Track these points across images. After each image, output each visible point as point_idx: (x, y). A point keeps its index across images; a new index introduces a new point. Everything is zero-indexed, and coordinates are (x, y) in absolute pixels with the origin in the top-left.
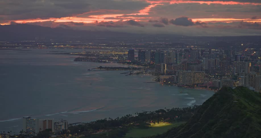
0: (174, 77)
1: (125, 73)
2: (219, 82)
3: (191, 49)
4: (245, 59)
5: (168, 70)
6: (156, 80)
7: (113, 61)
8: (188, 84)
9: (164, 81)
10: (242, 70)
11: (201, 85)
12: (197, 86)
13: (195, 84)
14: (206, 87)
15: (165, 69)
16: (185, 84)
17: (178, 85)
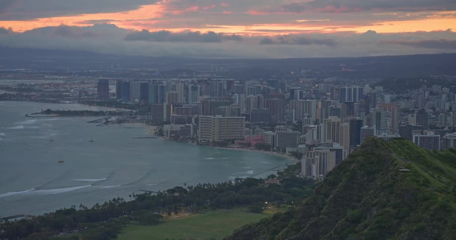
0: (189, 127)
1: (96, 121)
2: (273, 136)
5: (176, 115)
6: (156, 133)
7: (69, 100)
8: (216, 140)
9: (171, 134)
10: (306, 115)
11: (240, 141)
12: (233, 142)
13: (229, 140)
14: (248, 145)
15: (170, 113)
16: (211, 140)
17: (198, 141)
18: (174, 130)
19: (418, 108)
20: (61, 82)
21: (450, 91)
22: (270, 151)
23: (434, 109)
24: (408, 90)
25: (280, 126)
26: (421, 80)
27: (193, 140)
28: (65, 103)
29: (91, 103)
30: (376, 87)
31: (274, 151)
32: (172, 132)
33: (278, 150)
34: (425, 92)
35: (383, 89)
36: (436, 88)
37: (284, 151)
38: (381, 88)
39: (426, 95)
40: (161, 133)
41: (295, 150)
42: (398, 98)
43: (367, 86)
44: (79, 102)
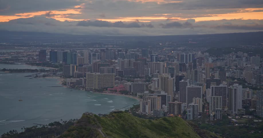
0: (82, 80)
1: (30, 76)
2: (130, 86)
3: (107, 49)
4: (162, 59)
5: (77, 72)
6: (63, 83)
7: (21, 62)
8: (97, 88)
9: (70, 84)
10: (157, 71)
11: (111, 89)
12: (107, 89)
13: (104, 88)
14: (116, 91)
15: (74, 71)
16: (93, 88)
17: (86, 89)
18: (73, 81)
19: (227, 66)
20: (22, 51)
21: (248, 55)
22: (128, 95)
23: (236, 66)
24: (224, 55)
25: (137, 79)
26: (232, 49)
27: (83, 87)
28: (18, 64)
29: (33, 64)
30: (205, 53)
31: (130, 95)
32: (71, 83)
33: (133, 94)
34: (233, 56)
35: (209, 54)
36: (240, 53)
37: (136, 95)
38: (207, 54)
39: (234, 58)
40: (65, 84)
41: (142, 94)
42: (217, 60)
43: (200, 52)
44: (26, 64)
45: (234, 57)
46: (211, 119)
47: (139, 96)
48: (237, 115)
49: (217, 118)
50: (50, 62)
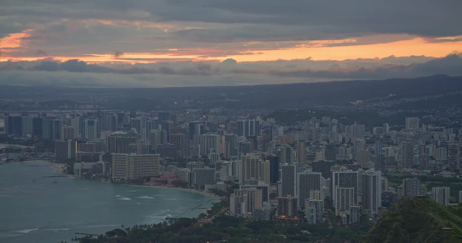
0: (101, 165)
5: (81, 152)
8: (132, 177)
9: (82, 173)
10: (211, 149)
11: (156, 179)
12: (149, 180)
13: (144, 178)
14: (165, 182)
16: (126, 178)
17: (112, 179)
21: (338, 122)
22: (188, 188)
24: (299, 122)
26: (309, 112)
27: (106, 177)
30: (268, 119)
31: (192, 188)
32: (82, 170)
33: (197, 187)
34: (315, 124)
35: (275, 120)
36: (325, 120)
37: (203, 188)
38: (272, 120)
40: (70, 172)
41: (214, 187)
45: (317, 125)
46: (344, 222)
47: (208, 189)
48: (377, 215)
49: (352, 221)
50: (10, 136)
